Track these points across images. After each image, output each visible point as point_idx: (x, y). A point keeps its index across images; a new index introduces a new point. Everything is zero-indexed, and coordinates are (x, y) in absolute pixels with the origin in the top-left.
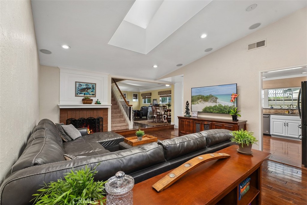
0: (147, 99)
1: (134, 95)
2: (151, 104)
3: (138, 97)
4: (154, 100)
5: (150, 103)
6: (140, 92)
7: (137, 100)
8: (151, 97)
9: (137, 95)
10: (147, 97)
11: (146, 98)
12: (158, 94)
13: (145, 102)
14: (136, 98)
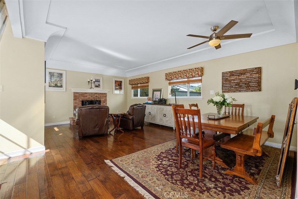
0: (139, 90)
1: (116, 82)
2: (149, 99)
3: (123, 87)
4: (154, 91)
5: (146, 97)
6: (127, 78)
7: (122, 92)
8: (148, 86)
9: (121, 82)
10: (139, 85)
11: (138, 87)
12: (164, 77)
13: (136, 95)
14: (121, 88)
